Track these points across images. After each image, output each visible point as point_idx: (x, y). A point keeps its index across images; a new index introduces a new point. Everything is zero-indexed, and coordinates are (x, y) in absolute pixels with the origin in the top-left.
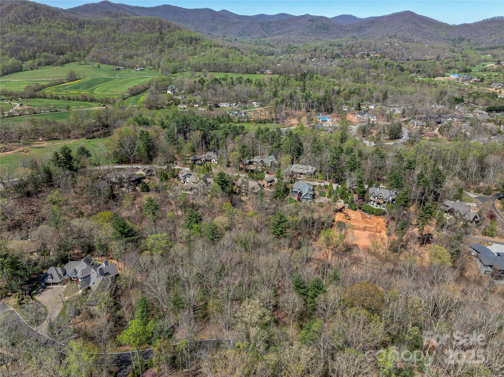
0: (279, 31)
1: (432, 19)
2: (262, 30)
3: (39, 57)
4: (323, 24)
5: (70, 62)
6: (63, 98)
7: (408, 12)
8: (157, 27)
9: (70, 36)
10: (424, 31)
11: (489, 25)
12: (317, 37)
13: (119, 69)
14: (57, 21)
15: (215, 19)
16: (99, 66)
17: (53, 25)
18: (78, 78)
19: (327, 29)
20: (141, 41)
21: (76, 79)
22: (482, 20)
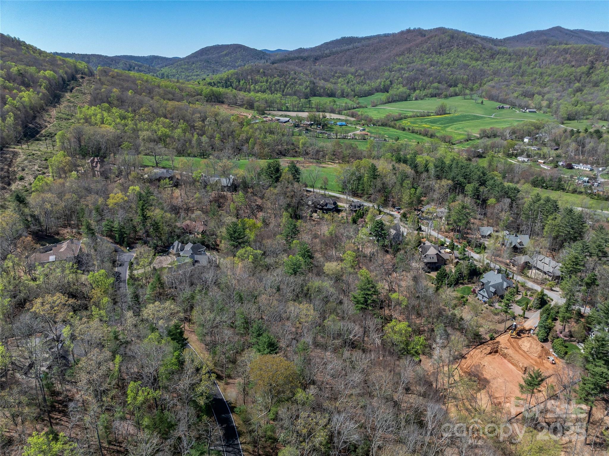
3: (429, 88)
5: (458, 95)
6: (409, 129)
8: (589, 59)
9: (473, 67)
13: (503, 108)
14: (468, 51)
16: (482, 103)
17: (461, 54)
18: (448, 112)
20: (556, 76)
21: (445, 114)
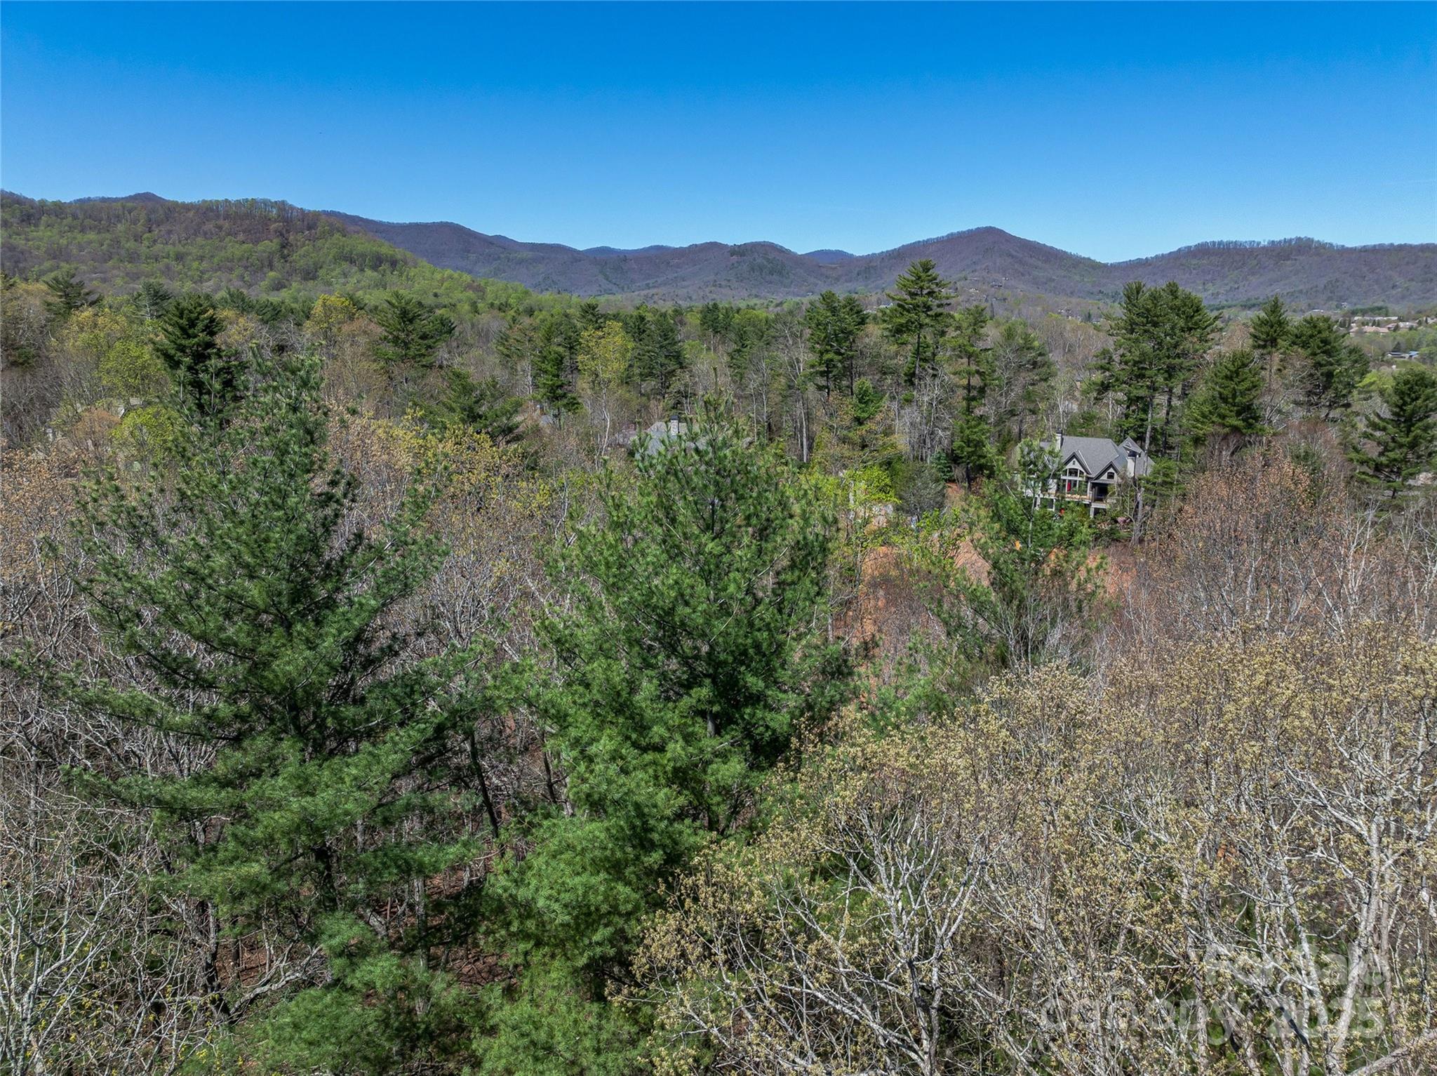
0: (651, 282)
1: (1052, 248)
2: (601, 277)
4: (768, 260)
7: (990, 231)
10: (1036, 273)
11: (1194, 262)
12: (754, 292)
15: (469, 252)
19: (780, 273)
20: (216, 260)
22: (1175, 249)
